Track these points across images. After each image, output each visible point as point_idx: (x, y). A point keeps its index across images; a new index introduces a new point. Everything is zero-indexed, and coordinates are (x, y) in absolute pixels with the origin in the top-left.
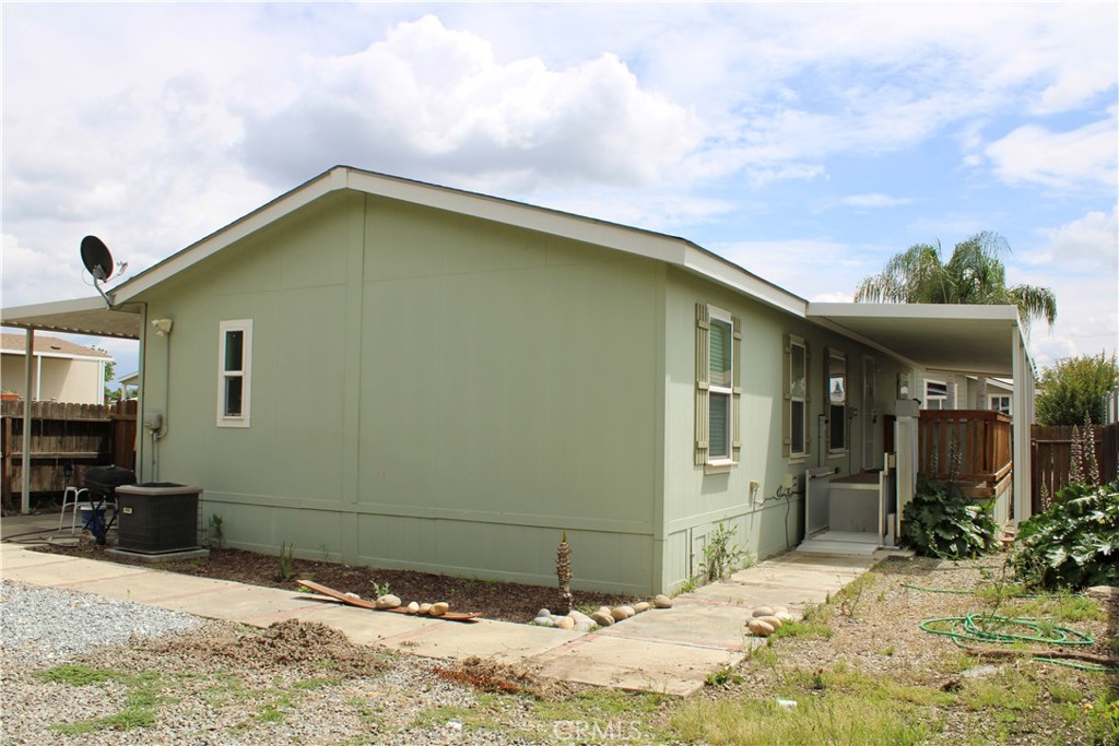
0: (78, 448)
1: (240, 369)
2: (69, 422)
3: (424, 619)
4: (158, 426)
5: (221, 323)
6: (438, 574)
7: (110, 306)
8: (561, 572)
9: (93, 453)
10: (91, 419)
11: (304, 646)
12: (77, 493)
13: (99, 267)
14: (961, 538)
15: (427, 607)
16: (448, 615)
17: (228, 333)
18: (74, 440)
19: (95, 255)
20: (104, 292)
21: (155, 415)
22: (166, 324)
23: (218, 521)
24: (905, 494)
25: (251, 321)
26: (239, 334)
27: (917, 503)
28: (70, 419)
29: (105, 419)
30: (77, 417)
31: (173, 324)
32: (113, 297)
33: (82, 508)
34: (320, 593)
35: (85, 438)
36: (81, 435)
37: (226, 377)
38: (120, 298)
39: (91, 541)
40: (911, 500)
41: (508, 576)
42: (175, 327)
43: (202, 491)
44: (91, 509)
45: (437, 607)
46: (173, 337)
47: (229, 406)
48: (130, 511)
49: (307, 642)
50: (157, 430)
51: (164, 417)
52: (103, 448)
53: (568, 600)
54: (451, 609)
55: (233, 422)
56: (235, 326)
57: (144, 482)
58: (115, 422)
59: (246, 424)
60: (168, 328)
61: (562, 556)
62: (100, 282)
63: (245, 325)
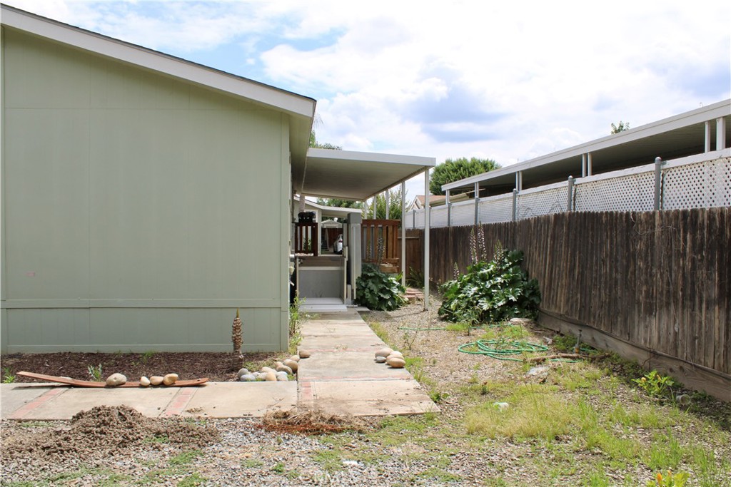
3: (159, 389)
6: (95, 352)
8: (236, 342)
11: (129, 428)
14: (393, 298)
15: (159, 379)
16: (178, 383)
24: (357, 272)
27: (364, 278)
40: (360, 276)
45: (170, 378)
49: (131, 424)
53: (241, 360)
54: (180, 378)
61: (236, 328)
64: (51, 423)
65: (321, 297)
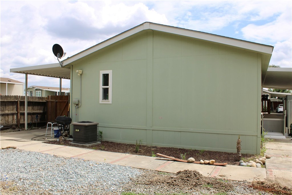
0: (37, 110)
1: (108, 86)
2: (35, 102)
3: (208, 165)
4: (78, 103)
5: (100, 71)
6: (182, 148)
7: (62, 66)
8: (238, 149)
9: (41, 111)
10: (41, 101)
11: (198, 180)
12: (52, 125)
13: (59, 54)
15: (207, 161)
16: (215, 164)
17: (103, 74)
18: (36, 108)
19: (58, 50)
20: (60, 61)
21: (77, 100)
22: (80, 71)
23: (101, 133)
25: (112, 70)
26: (107, 75)
28: (35, 101)
29: (44, 101)
30: (37, 100)
31: (82, 71)
32: (63, 63)
33: (54, 129)
34: (165, 157)
35: (39, 107)
36: (38, 106)
37: (103, 88)
38: (65, 64)
39: (63, 140)
41: (207, 149)
42: (83, 72)
43: (98, 124)
44: (58, 129)
45: (212, 161)
46: (82, 76)
47: (104, 97)
48: (78, 130)
49: (198, 178)
50: (77, 105)
51: (80, 100)
52: (44, 110)
53: (240, 157)
54: (216, 162)
55: (105, 102)
56: (106, 72)
57: (79, 121)
58: (47, 102)
59: (110, 103)
60: (81, 73)
61: (238, 143)
62: (59, 58)
63: (109, 72)
64: (169, 174)
65: (273, 132)
